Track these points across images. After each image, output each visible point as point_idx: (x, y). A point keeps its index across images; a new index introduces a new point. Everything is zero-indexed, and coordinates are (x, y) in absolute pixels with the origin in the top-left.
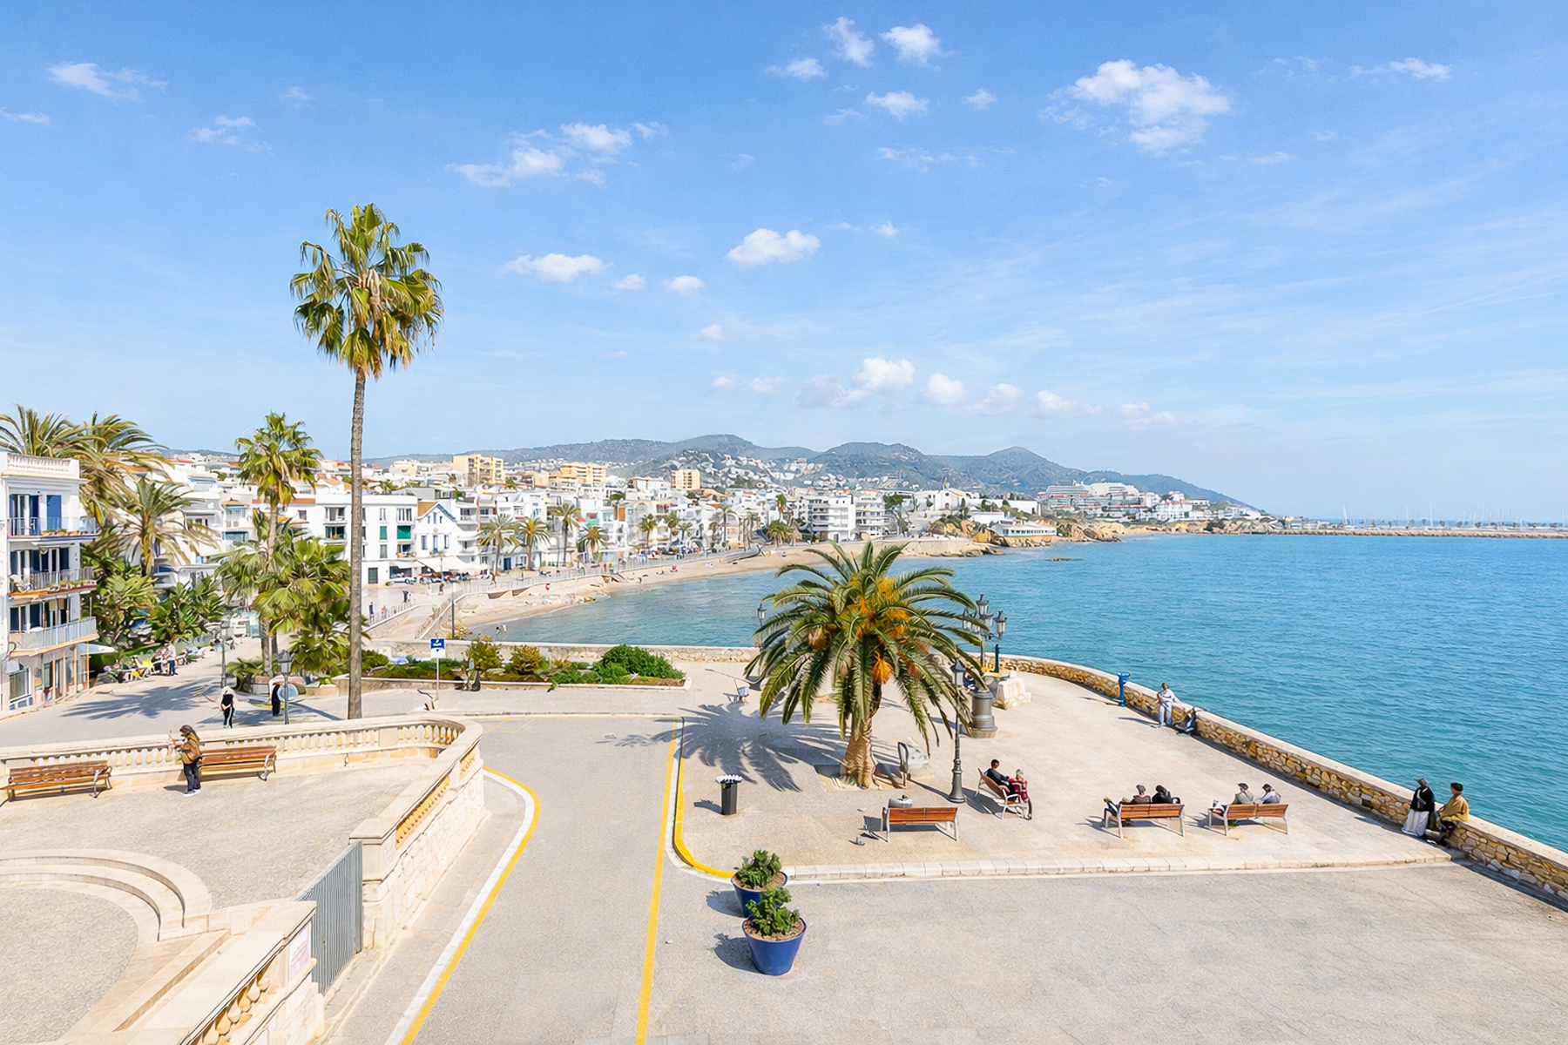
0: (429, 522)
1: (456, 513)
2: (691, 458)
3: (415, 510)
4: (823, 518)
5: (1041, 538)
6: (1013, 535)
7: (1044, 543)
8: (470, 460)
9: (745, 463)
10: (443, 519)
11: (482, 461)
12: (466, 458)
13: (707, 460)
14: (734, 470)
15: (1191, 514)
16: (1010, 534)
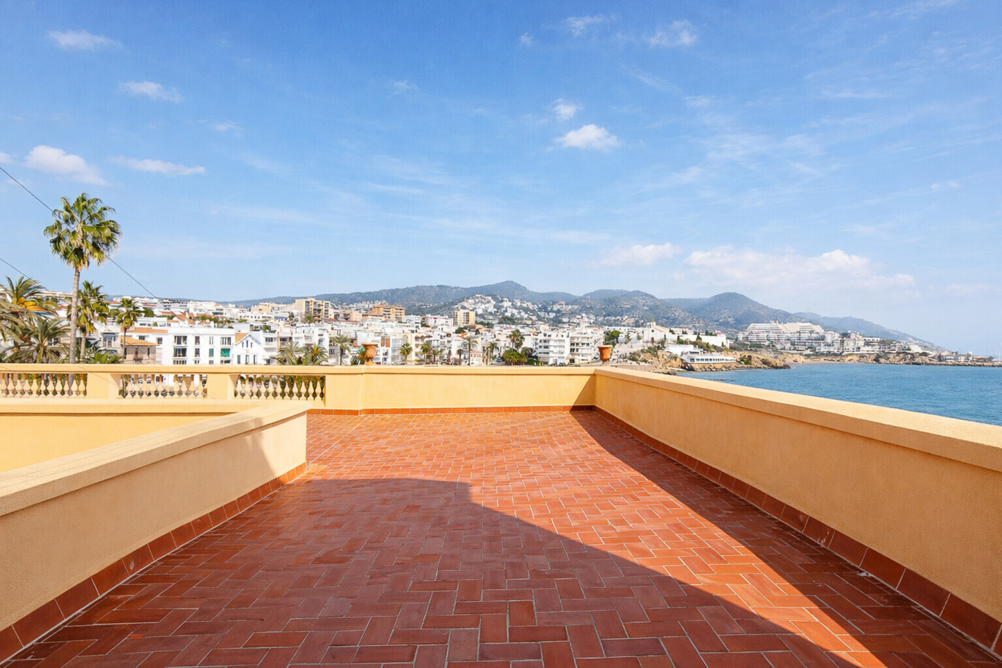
0: (243, 346)
1: (263, 340)
2: (477, 301)
3: (233, 340)
4: (546, 347)
5: (721, 365)
6: (698, 362)
7: (723, 369)
8: (306, 302)
9: (519, 304)
10: (253, 344)
11: (315, 303)
12: (304, 301)
13: (489, 302)
14: (509, 310)
15: (862, 348)
16: (696, 361)
